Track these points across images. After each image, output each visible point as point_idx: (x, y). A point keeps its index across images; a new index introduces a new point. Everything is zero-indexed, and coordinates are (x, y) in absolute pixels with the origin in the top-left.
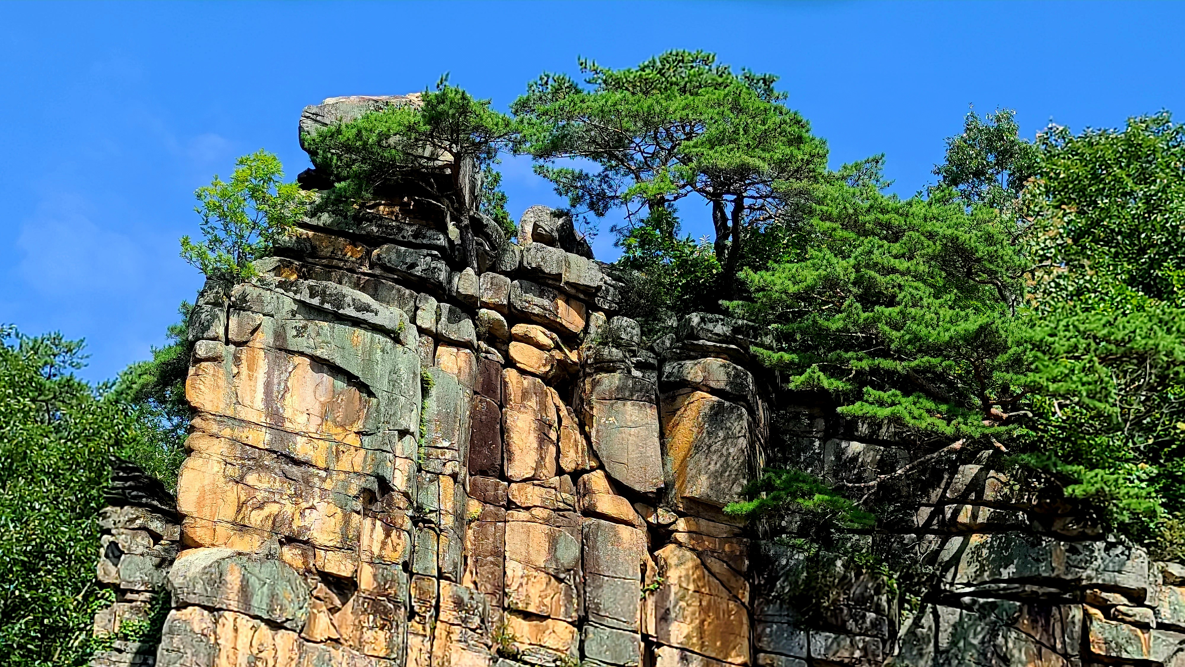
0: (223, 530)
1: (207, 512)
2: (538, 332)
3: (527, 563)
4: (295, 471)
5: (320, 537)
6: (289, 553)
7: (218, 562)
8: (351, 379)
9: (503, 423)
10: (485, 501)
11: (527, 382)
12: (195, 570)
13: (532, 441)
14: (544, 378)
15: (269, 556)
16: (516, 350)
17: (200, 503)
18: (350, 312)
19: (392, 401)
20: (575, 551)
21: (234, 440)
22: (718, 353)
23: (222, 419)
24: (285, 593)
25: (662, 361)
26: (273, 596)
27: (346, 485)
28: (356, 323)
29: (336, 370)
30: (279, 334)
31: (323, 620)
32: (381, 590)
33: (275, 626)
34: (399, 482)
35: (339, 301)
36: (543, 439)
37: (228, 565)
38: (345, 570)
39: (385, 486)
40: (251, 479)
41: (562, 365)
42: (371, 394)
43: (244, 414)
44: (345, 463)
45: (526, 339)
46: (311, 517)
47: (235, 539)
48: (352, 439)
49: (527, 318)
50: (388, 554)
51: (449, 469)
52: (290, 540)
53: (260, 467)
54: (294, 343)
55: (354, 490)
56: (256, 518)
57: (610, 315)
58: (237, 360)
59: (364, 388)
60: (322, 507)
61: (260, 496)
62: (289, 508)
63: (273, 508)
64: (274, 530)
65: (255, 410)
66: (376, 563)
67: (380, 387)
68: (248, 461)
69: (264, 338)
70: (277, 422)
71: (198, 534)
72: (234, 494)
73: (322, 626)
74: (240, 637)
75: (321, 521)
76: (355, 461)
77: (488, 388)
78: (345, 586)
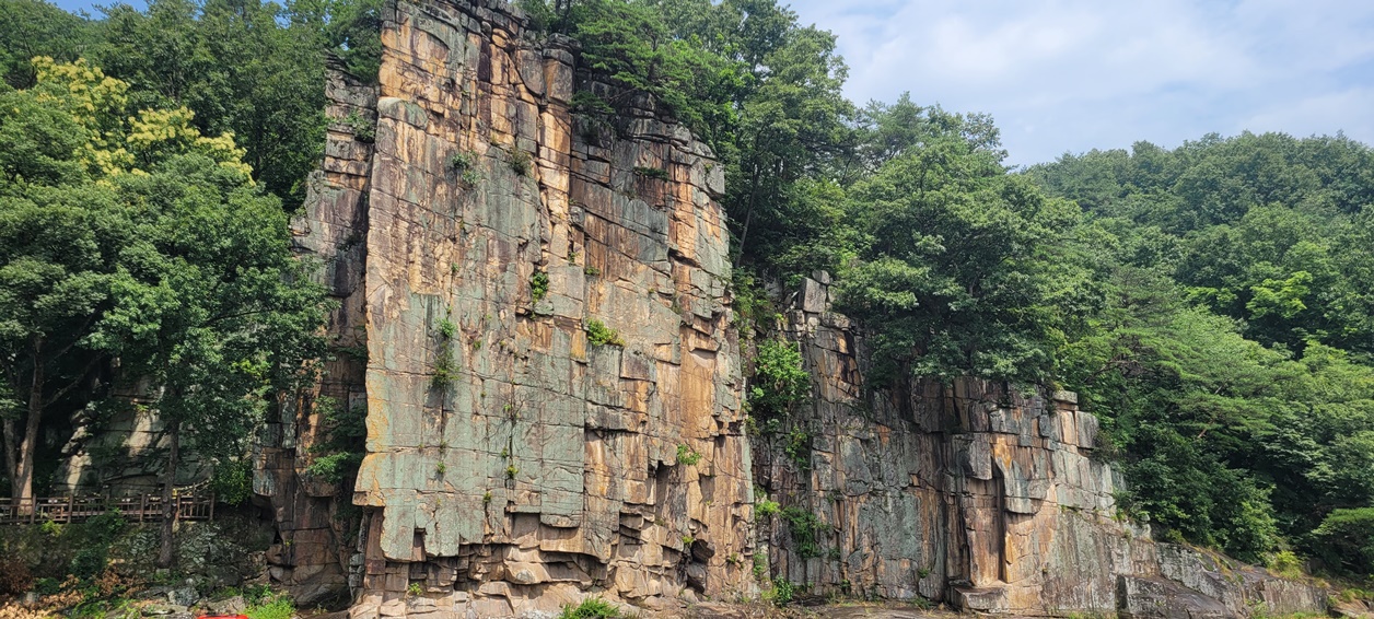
0: (396, 91)
1: (390, 84)
2: (503, 33)
3: (499, 114)
4: (422, 73)
5: (431, 98)
6: (420, 102)
7: (397, 103)
8: (441, 41)
9: (490, 63)
10: (484, 90)
11: (498, 50)
12: (388, 105)
13: (500, 71)
14: (504, 49)
15: (414, 103)
16: (495, 38)
17: (388, 81)
18: (441, 18)
19: (456, 53)
20: (515, 111)
21: (400, 60)
22: (563, 48)
23: (395, 51)
24: (421, 117)
25: (543, 48)
26: (416, 117)
27: (440, 81)
28: (443, 22)
29: (436, 39)
30: (415, 22)
31: (433, 127)
32: (452, 119)
33: (417, 128)
34: (458, 82)
35: (437, 13)
36: (504, 71)
37: (400, 104)
38: (441, 111)
39: (453, 82)
40: (406, 74)
41: (510, 45)
42: (448, 48)
43: (403, 50)
44: (439, 73)
45: (498, 34)
46: (428, 91)
47: (401, 95)
48: (442, 64)
49: (499, 27)
50: (454, 106)
51: (474, 78)
52: (421, 98)
53: (409, 70)
54: (421, 27)
55: (443, 83)
56: (408, 88)
57: (525, 29)
58: (400, 30)
59: (446, 46)
60: (432, 87)
61: (410, 81)
62: (420, 86)
63: (415, 86)
64: (415, 94)
65: (406, 49)
66: (450, 109)
67: (452, 46)
68: (406, 67)
69: (409, 23)
70: (415, 55)
71: (388, 92)
72: (400, 79)
73: (433, 129)
74: (404, 130)
75: (432, 92)
76: (443, 72)
77: (485, 49)
78: (439, 116)
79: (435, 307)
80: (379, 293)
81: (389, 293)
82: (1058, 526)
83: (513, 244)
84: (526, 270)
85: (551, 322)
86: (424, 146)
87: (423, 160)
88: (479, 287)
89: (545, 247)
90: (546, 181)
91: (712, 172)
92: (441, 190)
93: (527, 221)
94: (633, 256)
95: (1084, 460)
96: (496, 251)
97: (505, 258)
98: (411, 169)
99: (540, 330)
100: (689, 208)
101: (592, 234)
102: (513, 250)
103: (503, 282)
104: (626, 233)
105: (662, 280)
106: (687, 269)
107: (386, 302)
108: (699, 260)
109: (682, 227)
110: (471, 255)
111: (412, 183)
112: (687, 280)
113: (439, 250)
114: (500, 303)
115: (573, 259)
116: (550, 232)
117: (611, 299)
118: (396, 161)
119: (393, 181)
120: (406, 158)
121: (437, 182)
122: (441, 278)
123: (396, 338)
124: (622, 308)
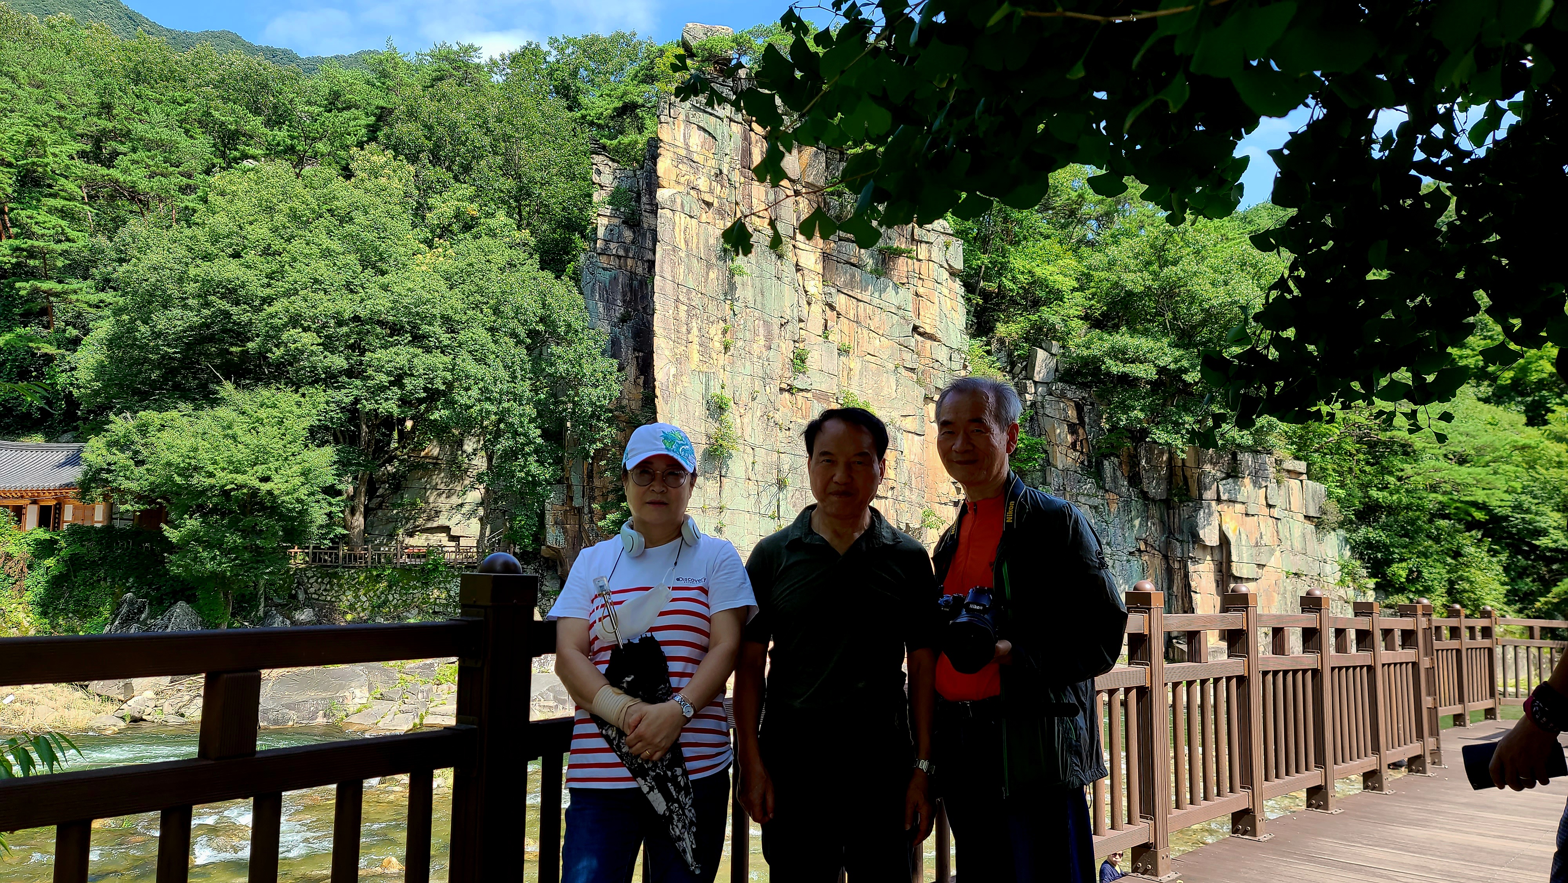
0: (672, 183)
1: (666, 177)
4: (694, 165)
5: (702, 189)
6: (692, 192)
7: (672, 194)
8: (710, 134)
9: (750, 151)
10: (744, 177)
11: (757, 137)
12: (666, 196)
14: (762, 136)
15: (688, 193)
16: (754, 126)
17: (665, 173)
18: (709, 110)
19: (721, 143)
21: (674, 152)
23: (670, 144)
24: (694, 207)
26: (690, 207)
27: (710, 171)
28: (710, 113)
29: (705, 131)
30: (687, 116)
31: (704, 215)
32: (720, 206)
33: (691, 217)
34: (725, 171)
37: (677, 196)
38: (710, 199)
39: (721, 172)
40: (680, 166)
42: (715, 140)
43: (677, 143)
44: (709, 164)
46: (699, 181)
47: (677, 186)
48: (711, 156)
50: (721, 194)
51: (738, 167)
52: (693, 188)
53: (683, 162)
54: (692, 120)
55: (712, 174)
56: (682, 180)
58: (674, 125)
59: (714, 137)
60: (703, 178)
61: (683, 172)
62: (692, 178)
63: (687, 177)
64: (688, 185)
65: (680, 142)
66: (719, 197)
67: (719, 138)
68: (679, 160)
69: (682, 117)
70: (687, 148)
71: (664, 183)
72: (675, 170)
73: (704, 218)
74: (681, 220)
75: (703, 183)
76: (712, 163)
77: (746, 139)
78: (709, 205)
79: (712, 383)
80: (665, 370)
81: (673, 371)
82: (1282, 589)
83: (776, 322)
84: (787, 348)
85: (809, 395)
86: (697, 234)
87: (698, 248)
88: (748, 364)
89: (802, 325)
90: (802, 263)
91: (951, 248)
92: (712, 275)
93: (788, 304)
94: (881, 332)
95: (1310, 527)
96: (762, 331)
97: (769, 338)
98: (688, 256)
99: (800, 403)
100: (929, 284)
101: (843, 313)
102: (776, 329)
103: (768, 360)
104: (874, 311)
105: (907, 356)
106: (929, 343)
107: (671, 378)
108: (939, 335)
109: (924, 303)
110: (740, 335)
111: (690, 270)
112: (928, 355)
113: (712, 331)
114: (766, 379)
115: (827, 338)
116: (806, 312)
117: (861, 373)
118: (675, 249)
119: (673, 267)
120: (683, 245)
121: (709, 266)
122: (714, 356)
123: (680, 411)
124: (871, 382)
